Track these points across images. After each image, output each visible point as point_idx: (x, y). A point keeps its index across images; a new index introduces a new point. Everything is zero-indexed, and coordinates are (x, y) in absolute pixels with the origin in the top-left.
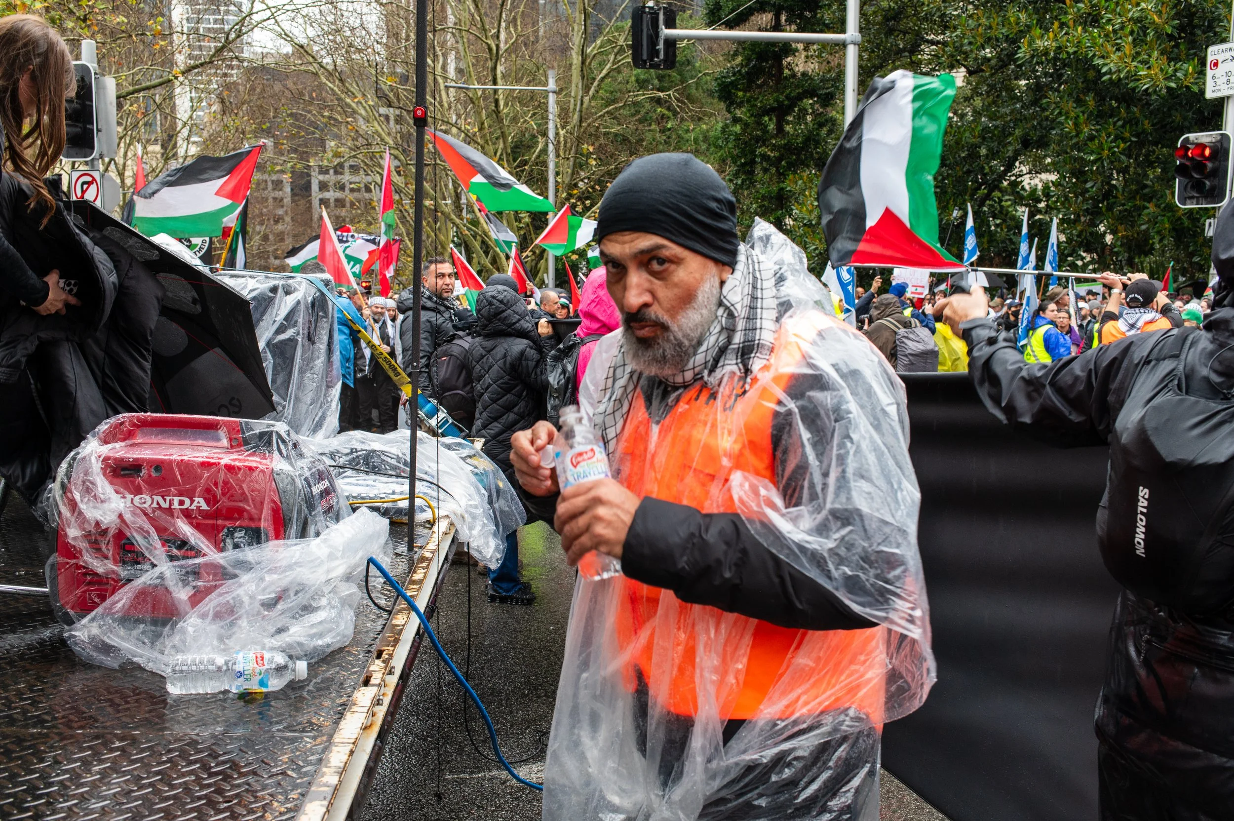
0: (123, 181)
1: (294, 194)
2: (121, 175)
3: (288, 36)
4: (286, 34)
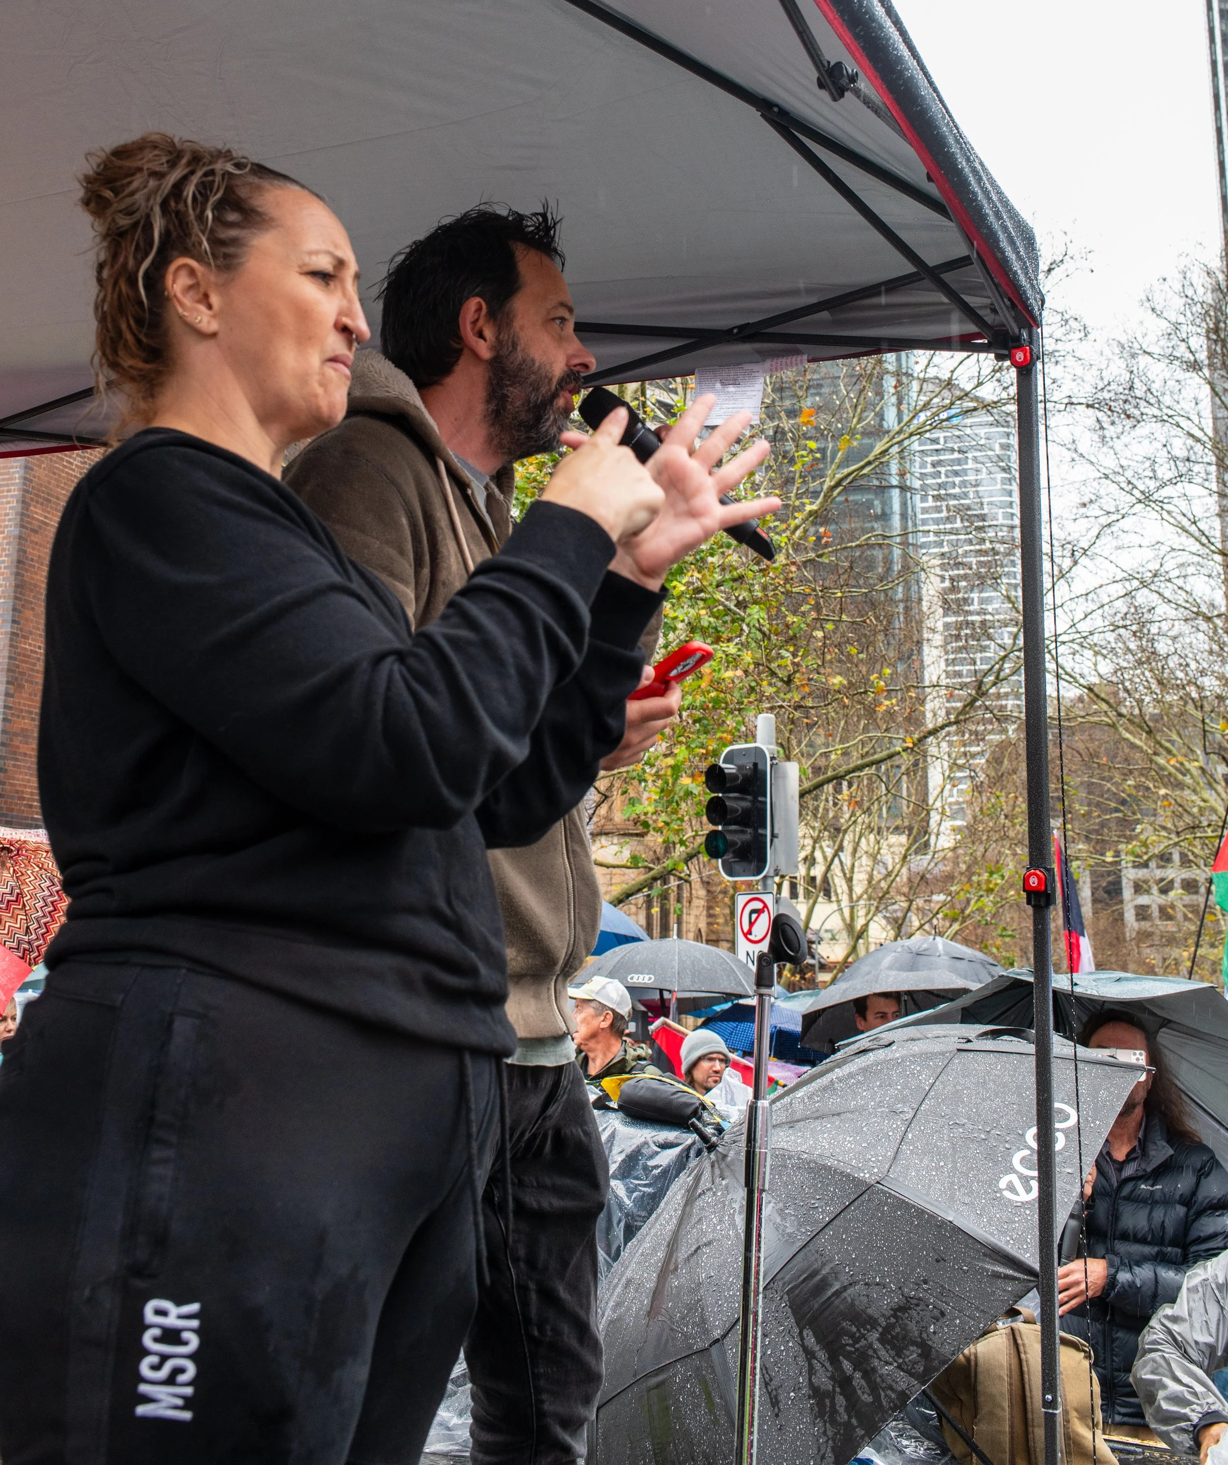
0: (851, 889)
1: (1095, 901)
2: (849, 880)
3: (1071, 676)
4: (1067, 673)
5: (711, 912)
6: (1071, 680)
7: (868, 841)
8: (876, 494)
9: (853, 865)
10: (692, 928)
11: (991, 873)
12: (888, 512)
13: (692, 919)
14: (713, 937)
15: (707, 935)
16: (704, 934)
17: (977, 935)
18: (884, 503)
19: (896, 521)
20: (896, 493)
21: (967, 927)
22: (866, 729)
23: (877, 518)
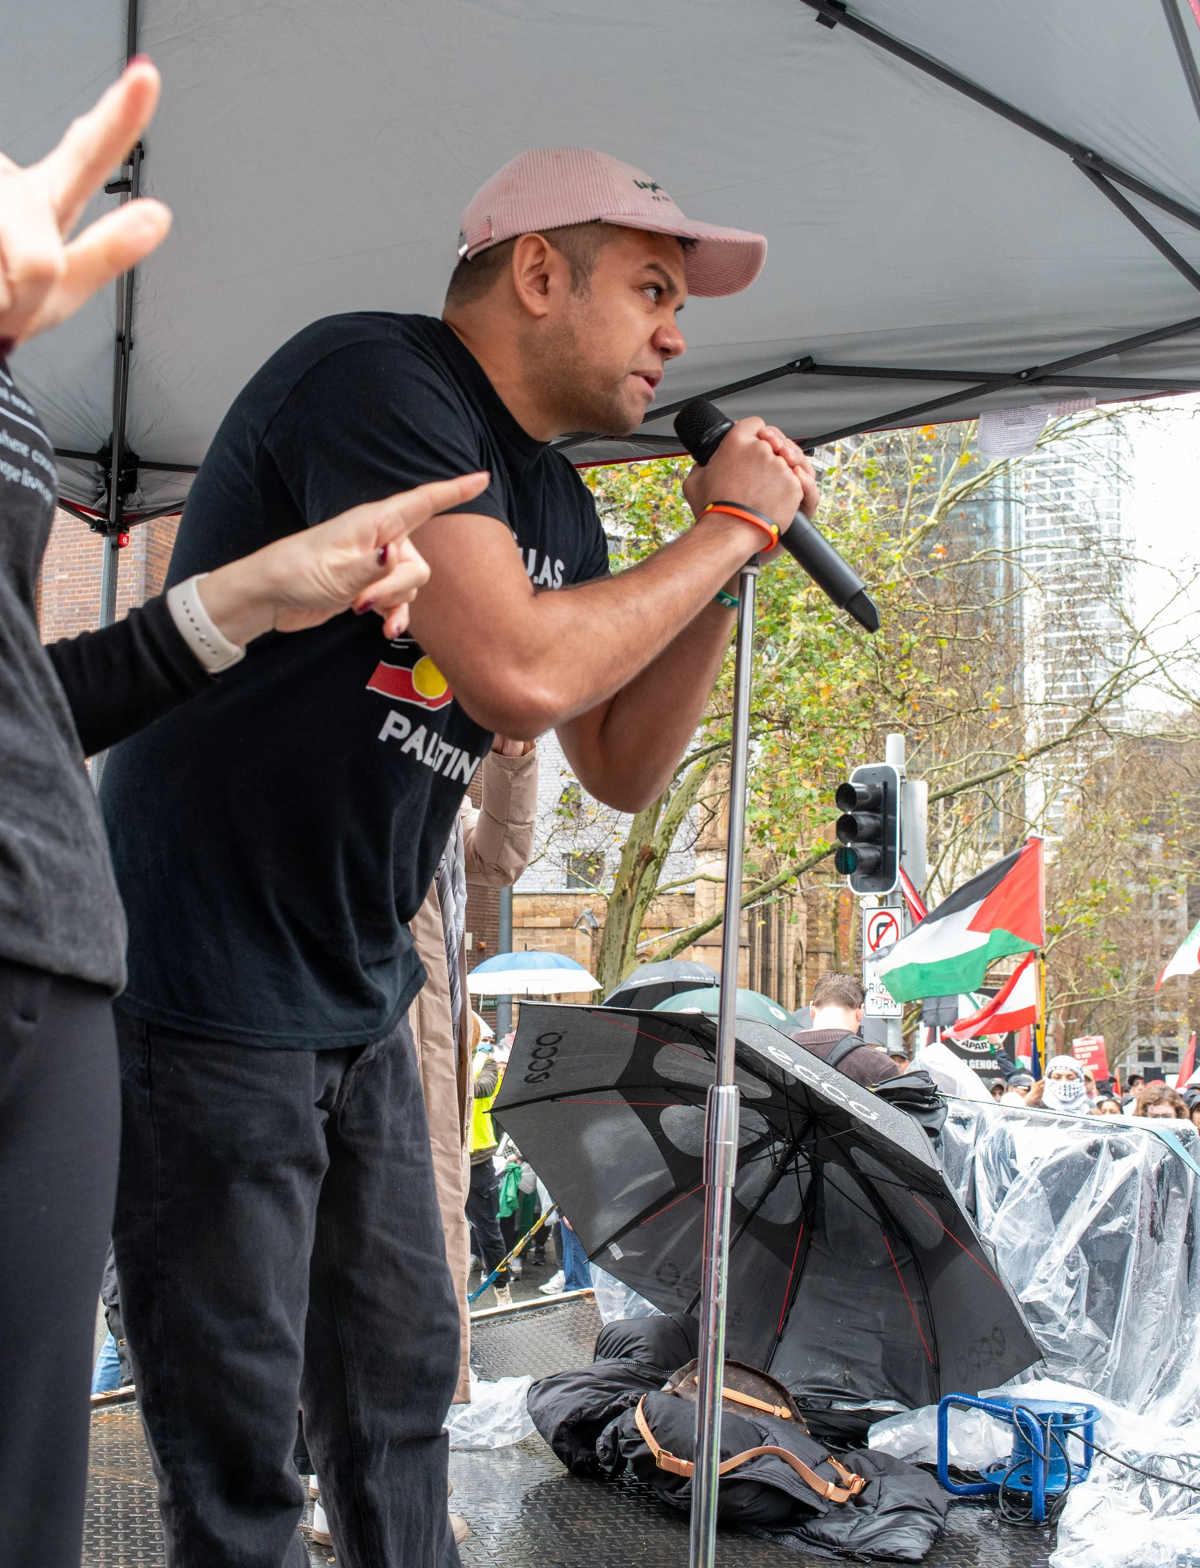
3: (1182, 692)
4: (1179, 689)
5: (813, 925)
6: (1182, 695)
7: (967, 856)
8: (980, 506)
9: (952, 880)
10: (793, 939)
11: (1095, 888)
12: (991, 524)
13: (792, 932)
14: (814, 949)
15: (808, 946)
16: (804, 947)
17: (1073, 948)
18: (987, 515)
19: (999, 534)
20: (999, 507)
21: (1063, 941)
22: (970, 747)
23: (979, 532)
